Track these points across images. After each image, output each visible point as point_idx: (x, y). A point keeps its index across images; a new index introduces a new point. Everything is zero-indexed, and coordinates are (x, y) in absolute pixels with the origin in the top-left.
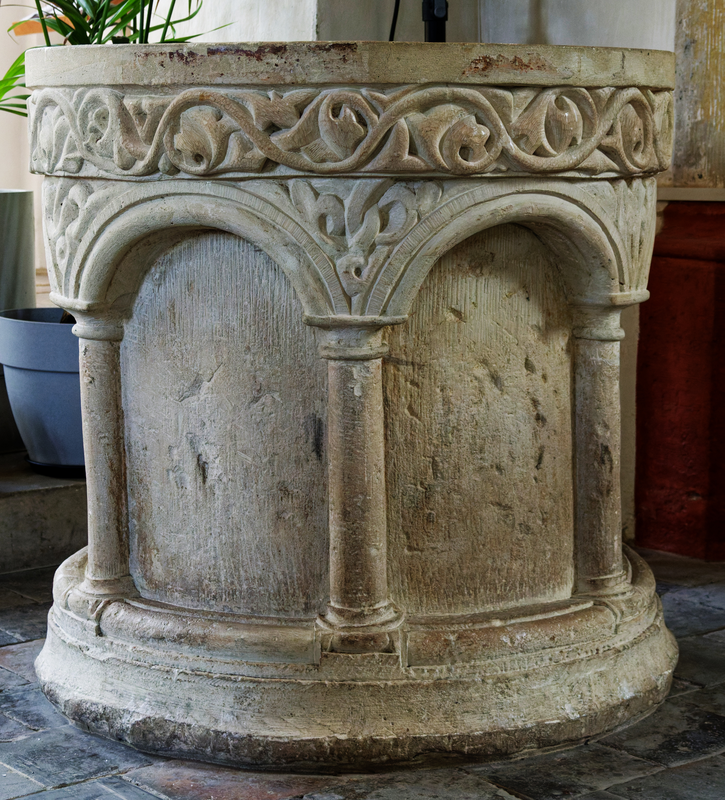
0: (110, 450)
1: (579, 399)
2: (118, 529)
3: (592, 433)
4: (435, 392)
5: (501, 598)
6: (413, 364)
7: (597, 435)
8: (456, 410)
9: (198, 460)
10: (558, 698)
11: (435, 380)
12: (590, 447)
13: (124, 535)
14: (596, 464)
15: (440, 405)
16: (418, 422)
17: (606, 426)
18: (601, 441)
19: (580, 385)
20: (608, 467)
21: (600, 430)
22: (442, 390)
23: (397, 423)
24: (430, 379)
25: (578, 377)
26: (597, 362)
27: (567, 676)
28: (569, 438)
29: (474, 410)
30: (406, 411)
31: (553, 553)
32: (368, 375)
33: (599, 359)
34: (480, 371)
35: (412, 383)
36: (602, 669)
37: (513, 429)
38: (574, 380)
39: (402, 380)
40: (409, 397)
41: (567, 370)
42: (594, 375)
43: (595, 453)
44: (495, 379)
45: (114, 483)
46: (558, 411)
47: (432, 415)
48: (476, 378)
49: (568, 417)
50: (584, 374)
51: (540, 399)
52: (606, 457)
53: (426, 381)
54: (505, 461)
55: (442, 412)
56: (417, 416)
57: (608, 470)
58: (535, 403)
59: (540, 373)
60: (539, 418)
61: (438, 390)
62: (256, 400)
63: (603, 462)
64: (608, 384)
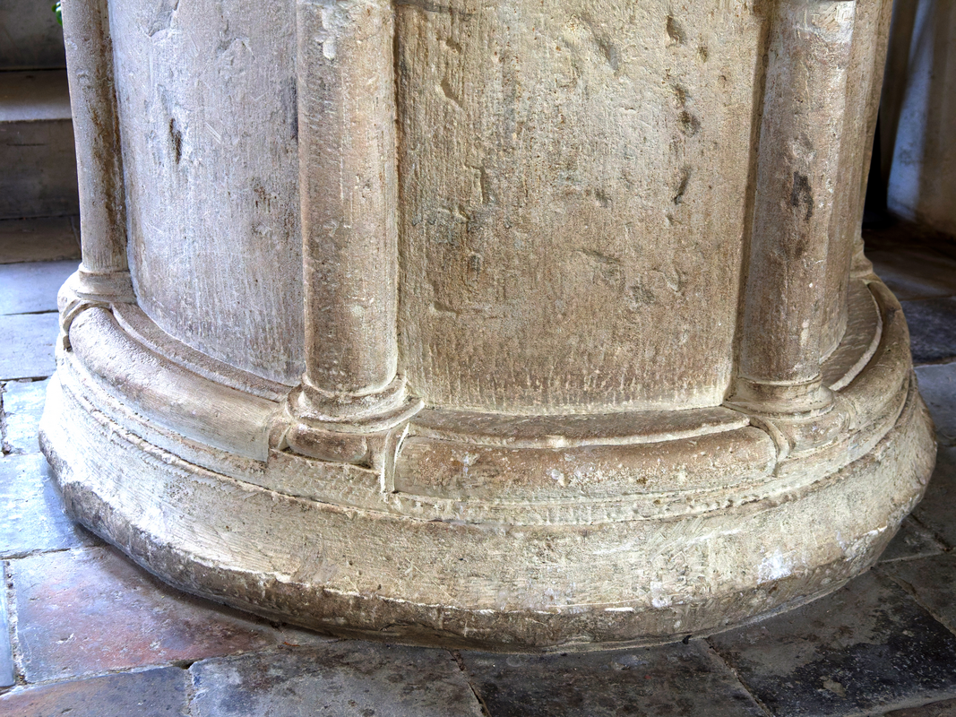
0: (92, 95)
1: (770, 94)
2: (108, 207)
3: (783, 153)
4: (490, 62)
5: (589, 397)
6: (451, 10)
7: (790, 158)
8: (526, 95)
9: (171, 127)
10: (640, 572)
11: (490, 41)
12: (777, 175)
13: (119, 216)
14: (783, 204)
15: (497, 86)
16: (457, 108)
17: (808, 145)
18: (795, 168)
19: (772, 70)
20: (804, 211)
21: (795, 149)
22: (502, 60)
23: (422, 108)
24: (481, 39)
25: (772, 56)
26: (803, 34)
27: (661, 539)
28: (743, 157)
29: (561, 97)
30: (439, 89)
31: (693, 338)
32: (346, 24)
33: (807, 29)
34: (577, 34)
35: (450, 42)
36: (735, 531)
37: (634, 136)
38: (764, 60)
39: (432, 37)
40: (443, 65)
41: (752, 41)
42: (795, 56)
43: (784, 186)
44: (606, 48)
45: (101, 143)
46: (725, 110)
47: (483, 100)
48: (568, 45)
49: (746, 122)
50: (781, 51)
51: (692, 88)
52: (801, 195)
53: (475, 43)
54: (614, 185)
55: (500, 96)
56: (456, 98)
57: (803, 216)
58: (681, 93)
59: (694, 45)
60: (686, 119)
61: (495, 59)
62: (224, 46)
63: (795, 202)
64: (818, 73)
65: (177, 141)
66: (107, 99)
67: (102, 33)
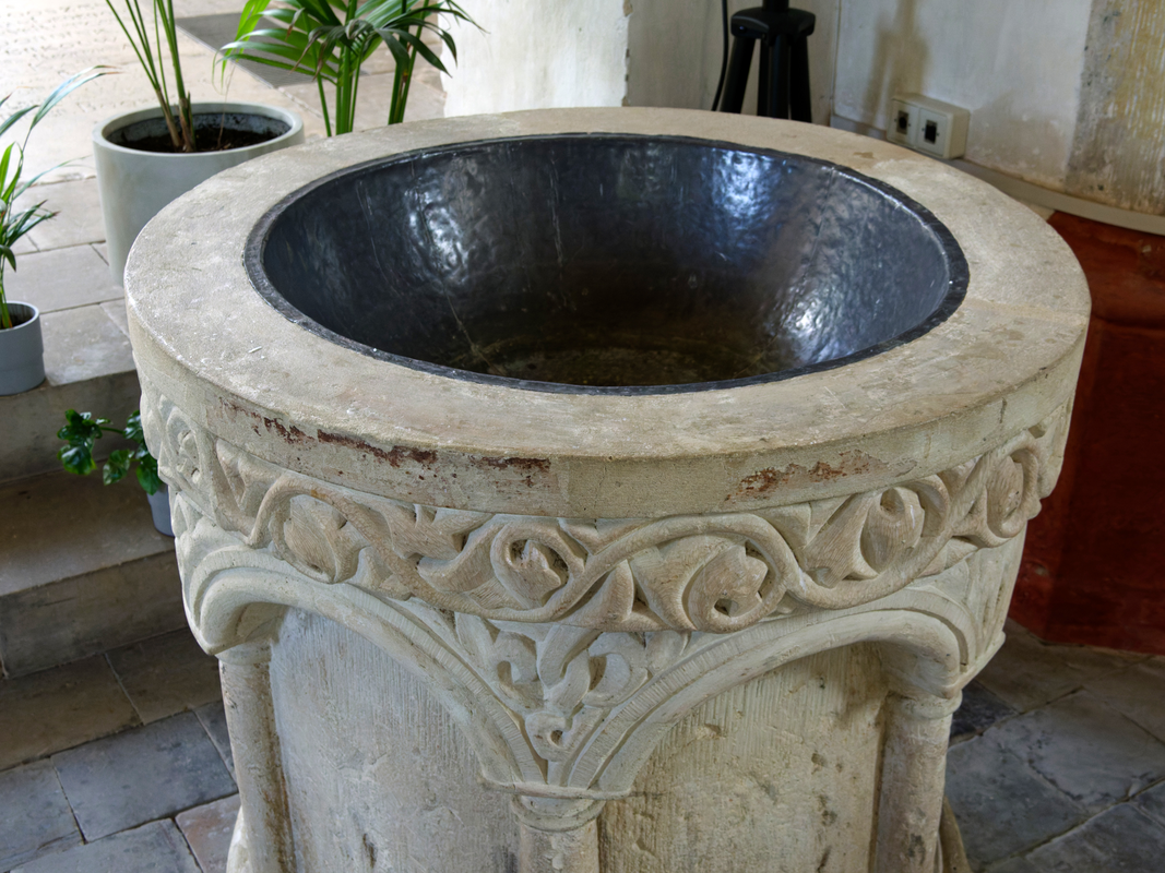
0: (263, 781)
1: (887, 778)
2: (281, 862)
3: (900, 820)
4: (678, 823)
6: (645, 794)
7: (907, 825)
8: (706, 837)
9: (364, 839)
11: (678, 807)
12: (896, 836)
13: (290, 865)
14: (902, 856)
15: (683, 836)
16: (650, 857)
17: (922, 814)
18: (911, 831)
19: (889, 760)
20: (919, 858)
21: (911, 818)
22: (687, 818)
23: (621, 862)
24: (670, 808)
25: (888, 751)
26: (917, 741)
28: (868, 824)
29: (733, 831)
30: (635, 846)
32: (572, 845)
33: (920, 738)
34: (745, 785)
35: (644, 814)
37: (789, 841)
38: (882, 754)
39: (629, 813)
40: (638, 831)
41: (874, 746)
42: (911, 756)
43: (903, 843)
44: (767, 788)
45: (272, 814)
46: (855, 799)
47: (672, 847)
48: (738, 795)
49: (870, 800)
50: (897, 749)
51: (831, 794)
52: (916, 849)
53: (665, 812)
55: (686, 842)
56: (649, 851)
57: (918, 863)
58: (823, 800)
59: (832, 766)
60: (826, 815)
61: (681, 819)
62: (429, 809)
63: (912, 854)
64: (929, 766)
65: (371, 851)
66: (276, 781)
67: (270, 733)
